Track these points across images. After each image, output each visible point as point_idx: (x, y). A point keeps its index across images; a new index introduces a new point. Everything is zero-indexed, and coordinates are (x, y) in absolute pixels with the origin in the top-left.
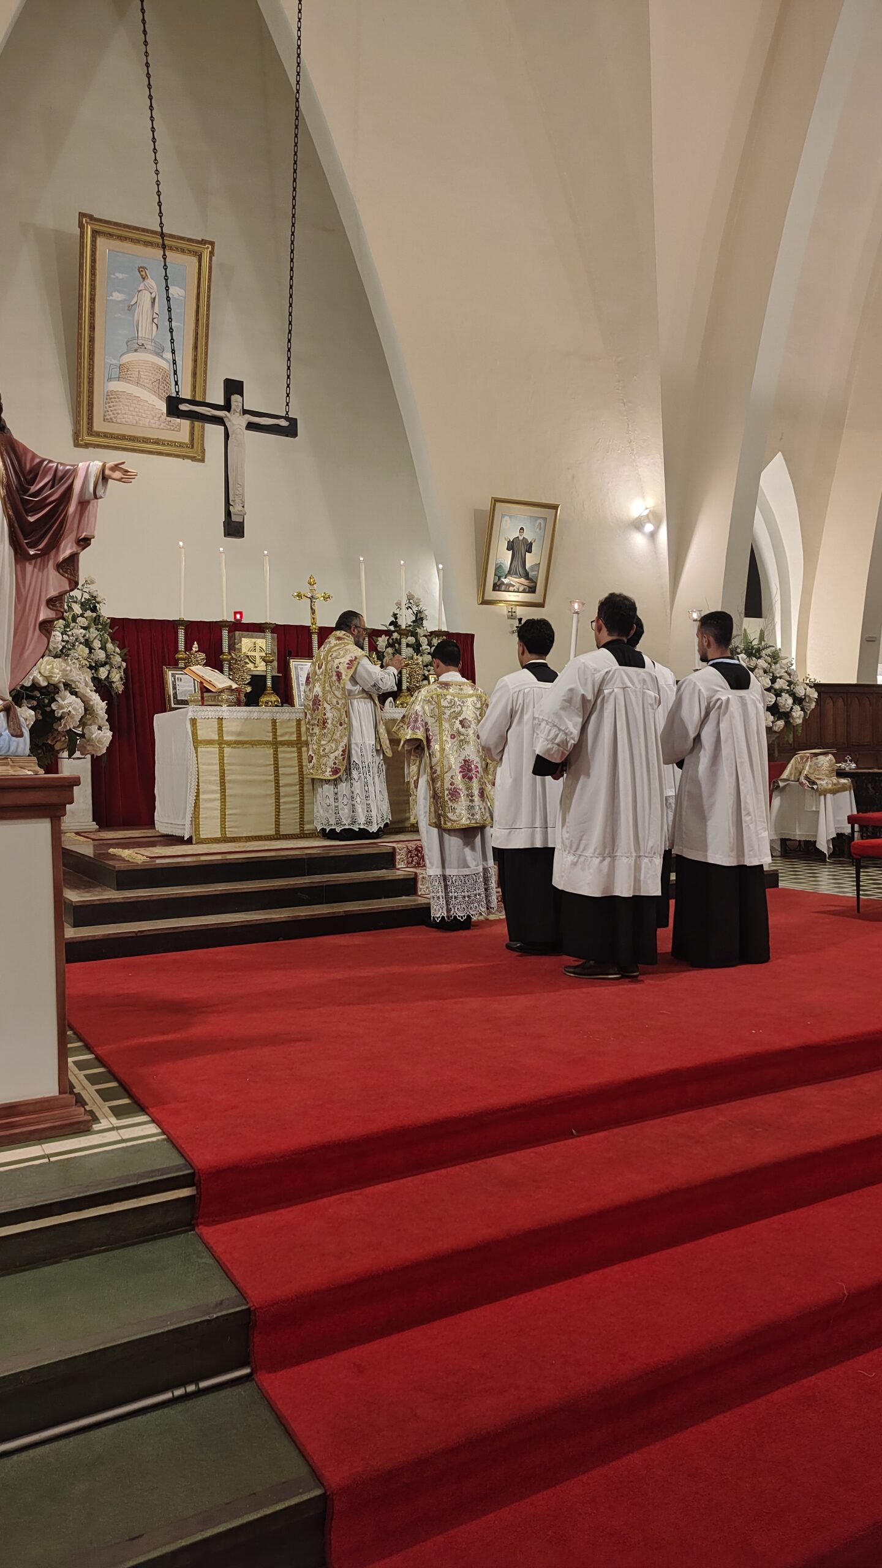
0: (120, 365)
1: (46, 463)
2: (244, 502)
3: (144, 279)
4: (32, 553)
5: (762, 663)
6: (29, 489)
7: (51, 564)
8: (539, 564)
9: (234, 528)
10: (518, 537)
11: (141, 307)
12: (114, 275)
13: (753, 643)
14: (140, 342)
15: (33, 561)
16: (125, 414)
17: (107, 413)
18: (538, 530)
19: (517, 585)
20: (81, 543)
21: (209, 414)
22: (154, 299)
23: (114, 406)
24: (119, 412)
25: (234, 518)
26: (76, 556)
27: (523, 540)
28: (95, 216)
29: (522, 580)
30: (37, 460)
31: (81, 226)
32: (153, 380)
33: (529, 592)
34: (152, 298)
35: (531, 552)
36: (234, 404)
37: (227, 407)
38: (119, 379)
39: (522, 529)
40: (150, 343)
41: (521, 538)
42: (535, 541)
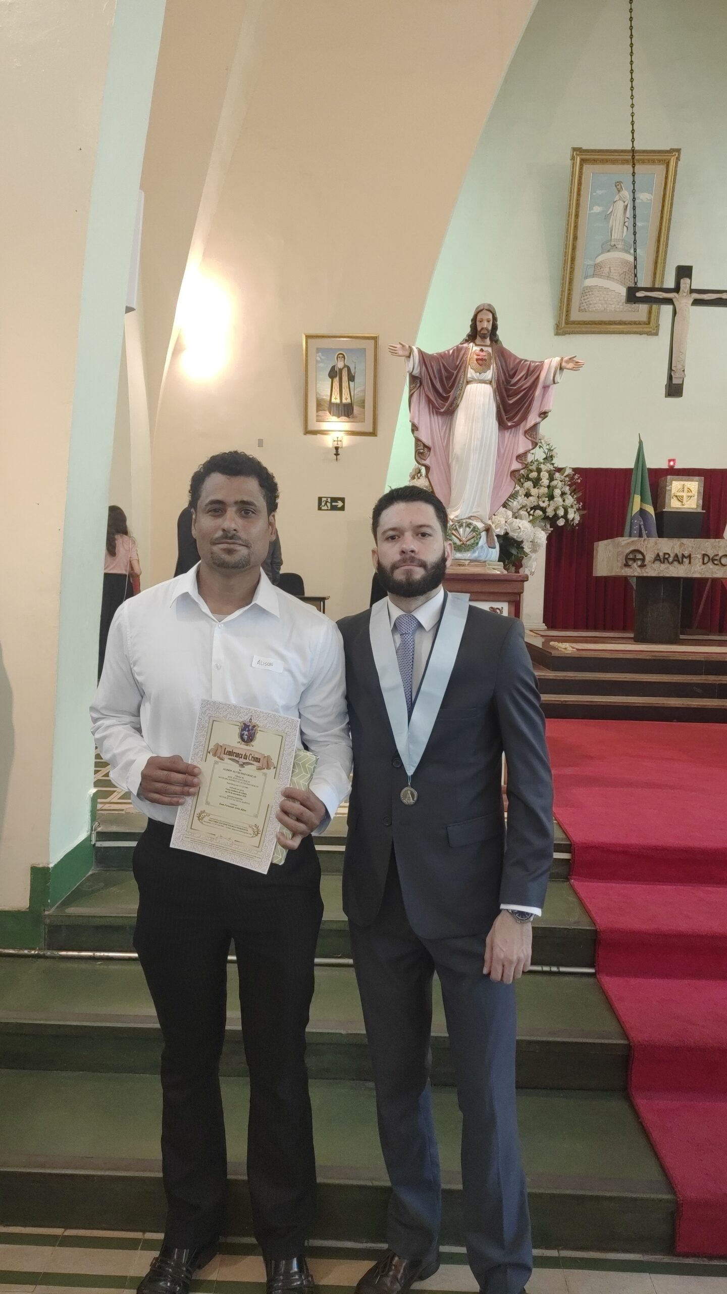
0: (596, 264)
1: (523, 362)
2: (684, 367)
3: (619, 191)
4: (509, 424)
6: (511, 381)
7: (521, 431)
9: (674, 390)
11: (615, 214)
12: (595, 192)
14: (613, 243)
15: (510, 430)
16: (596, 304)
17: (582, 305)
20: (542, 416)
21: (661, 297)
22: (627, 206)
23: (588, 298)
24: (592, 302)
25: (675, 381)
26: (538, 425)
28: (584, 148)
30: (518, 361)
31: (573, 158)
32: (621, 272)
34: (624, 205)
36: (682, 286)
37: (677, 289)
38: (593, 276)
40: (621, 243)
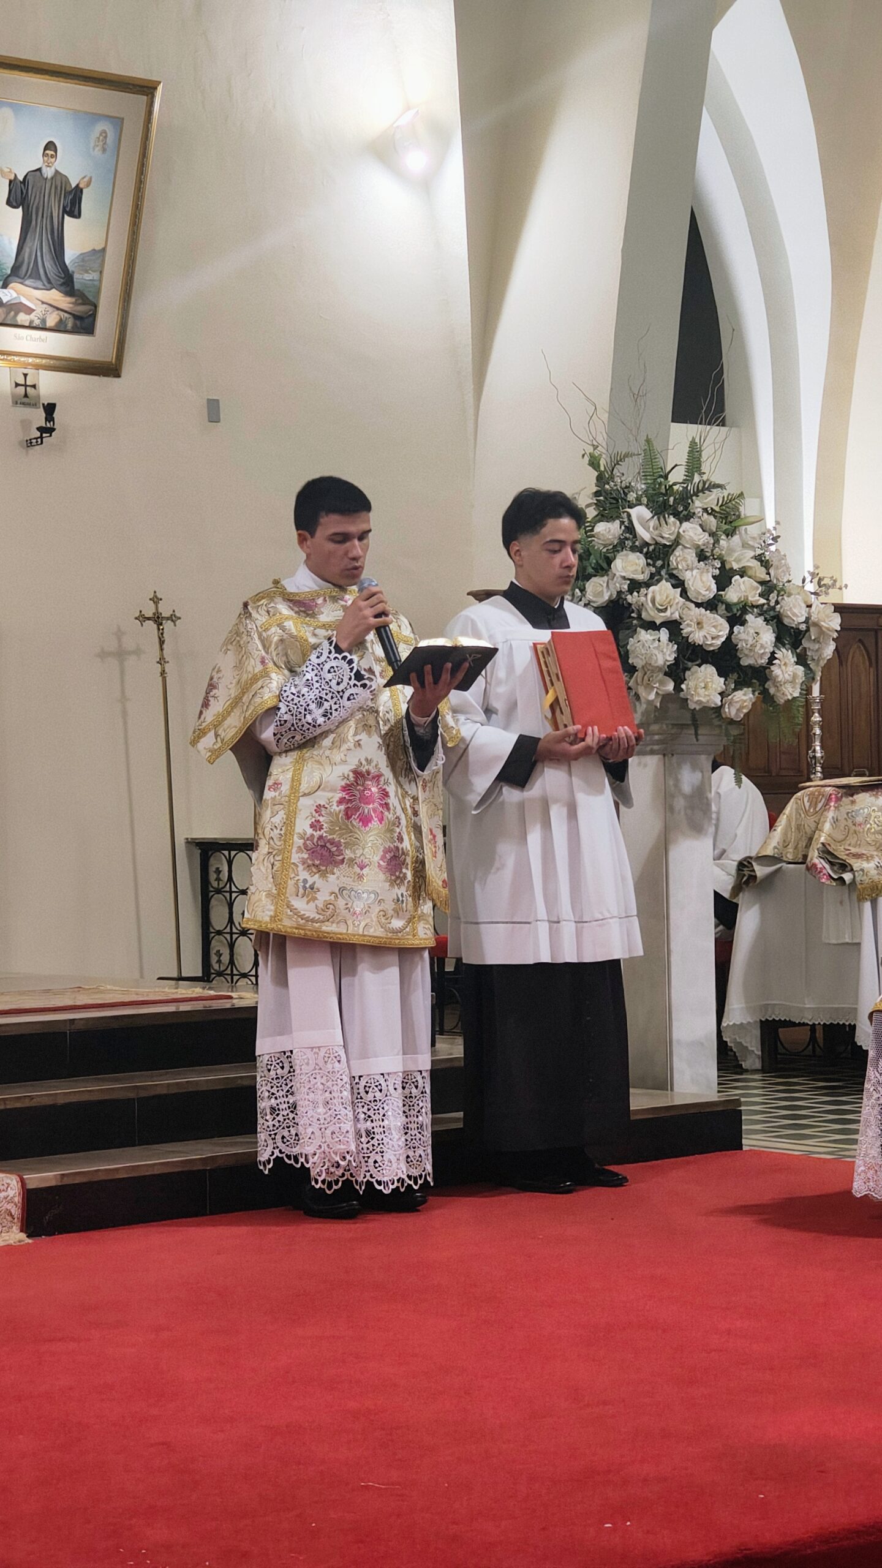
5: (692, 532)
8: (104, 250)
10: (39, 170)
13: (672, 478)
18: (97, 152)
19: (40, 309)
27: (52, 178)
29: (55, 296)
33: (74, 331)
35: (79, 216)
39: (50, 146)
41: (48, 173)
42: (88, 185)
